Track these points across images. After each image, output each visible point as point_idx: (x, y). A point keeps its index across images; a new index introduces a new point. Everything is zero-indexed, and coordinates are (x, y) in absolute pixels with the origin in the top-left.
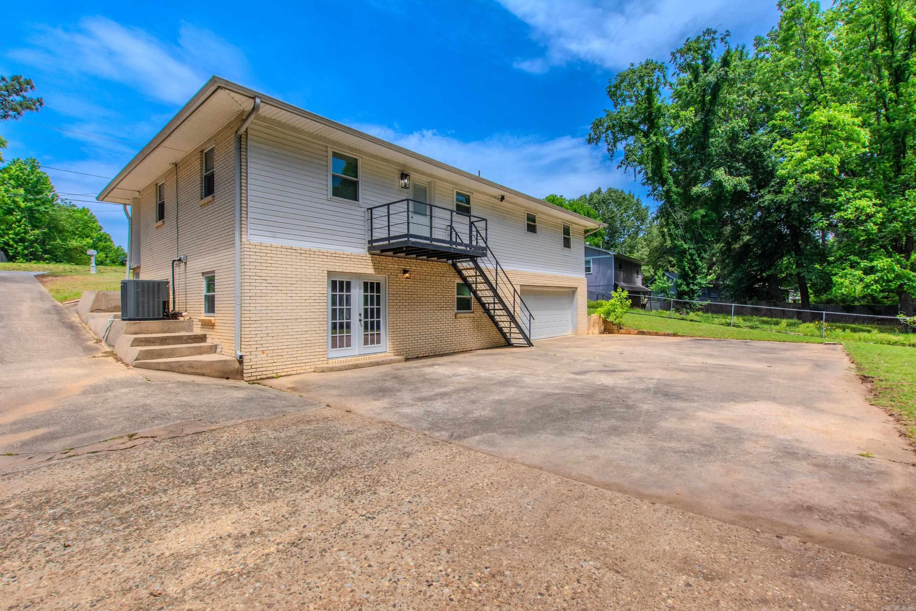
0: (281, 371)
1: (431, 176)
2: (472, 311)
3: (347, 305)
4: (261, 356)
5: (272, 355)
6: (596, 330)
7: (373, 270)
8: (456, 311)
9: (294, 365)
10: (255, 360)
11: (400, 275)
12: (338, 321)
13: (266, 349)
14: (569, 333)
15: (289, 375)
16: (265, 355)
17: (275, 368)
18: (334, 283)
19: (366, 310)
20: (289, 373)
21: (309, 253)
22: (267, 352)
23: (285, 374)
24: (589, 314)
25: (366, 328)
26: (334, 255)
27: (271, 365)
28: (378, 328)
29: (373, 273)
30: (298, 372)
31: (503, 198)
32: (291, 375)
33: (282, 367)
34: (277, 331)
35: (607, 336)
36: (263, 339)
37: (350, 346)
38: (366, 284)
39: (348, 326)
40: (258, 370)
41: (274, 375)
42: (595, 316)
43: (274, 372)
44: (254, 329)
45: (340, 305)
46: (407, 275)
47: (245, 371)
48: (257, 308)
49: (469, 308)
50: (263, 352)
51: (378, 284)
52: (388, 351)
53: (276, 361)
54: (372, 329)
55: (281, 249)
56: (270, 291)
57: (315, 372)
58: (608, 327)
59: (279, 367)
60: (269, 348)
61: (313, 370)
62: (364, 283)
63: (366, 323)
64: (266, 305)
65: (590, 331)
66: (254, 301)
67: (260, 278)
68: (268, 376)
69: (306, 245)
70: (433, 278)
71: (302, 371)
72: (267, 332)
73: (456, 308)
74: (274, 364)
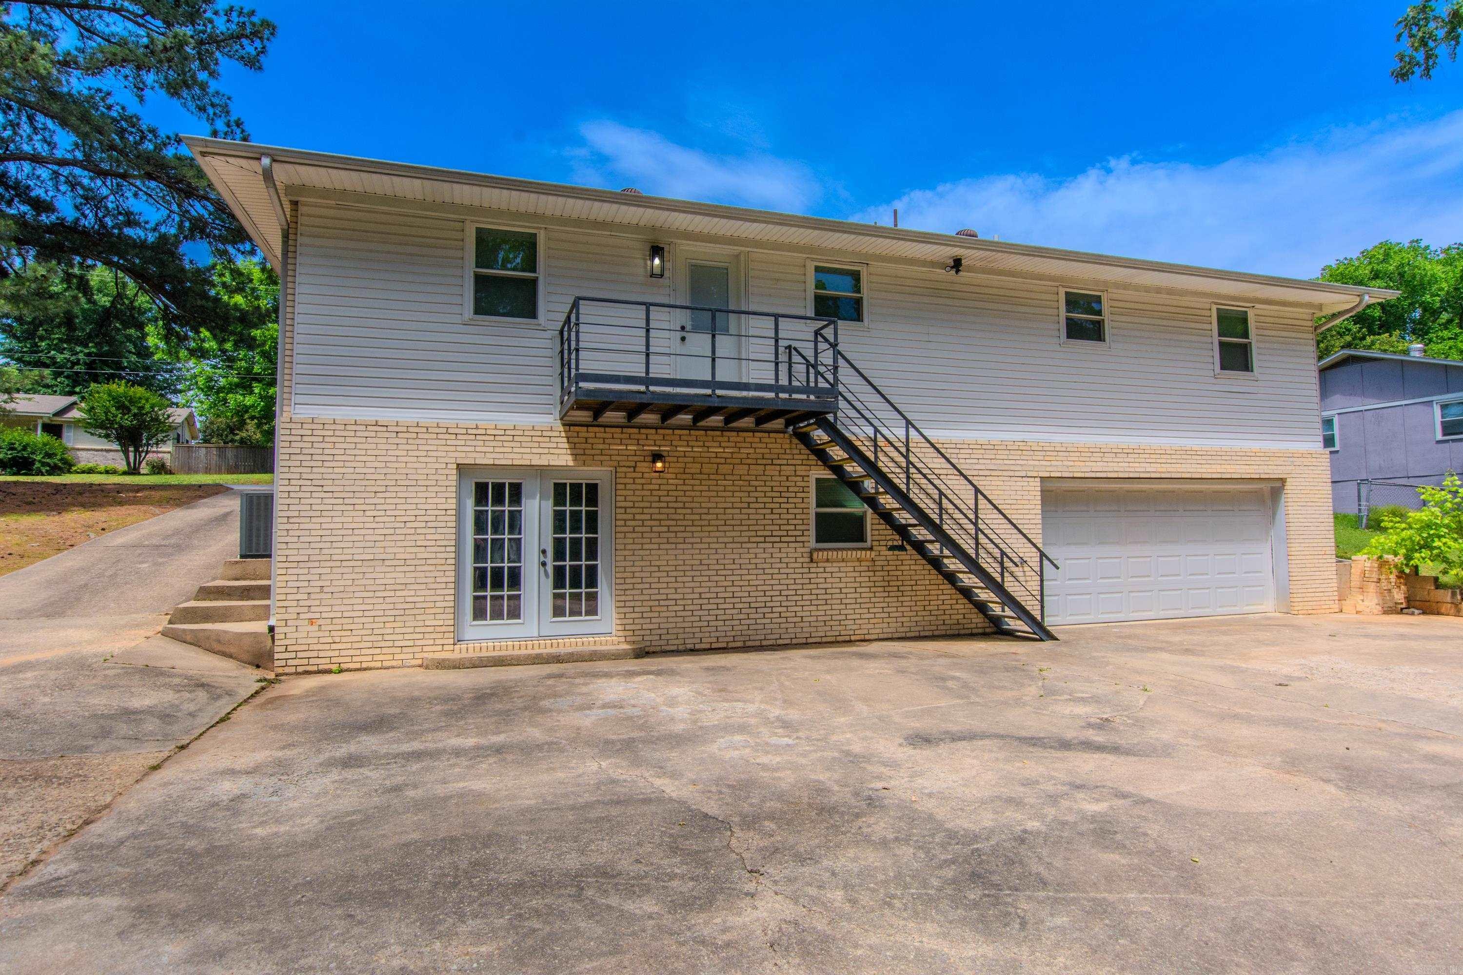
0: (349, 659)
1: (732, 241)
2: (868, 544)
3: (510, 533)
4: (305, 627)
5: (330, 628)
6: (1371, 602)
7: (570, 458)
8: (813, 544)
9: (378, 651)
10: (295, 635)
11: (644, 467)
12: (489, 565)
13: (318, 615)
14: (1268, 606)
15: (365, 669)
16: (316, 628)
17: (337, 653)
18: (481, 490)
19: (559, 544)
20: (364, 665)
21: (417, 430)
22: (320, 622)
23: (358, 666)
24: (1342, 556)
25: (559, 582)
26: (475, 433)
27: (327, 647)
28: (592, 581)
29: (571, 463)
30: (386, 664)
31: (957, 264)
32: (370, 669)
33: (352, 652)
34: (342, 583)
35: (1416, 622)
36: (313, 596)
37: (518, 616)
38: (559, 489)
39: (515, 578)
40: (300, 655)
41: (334, 667)
42: (1362, 561)
43: (334, 660)
44: (295, 577)
45: (495, 531)
46: (659, 465)
47: (276, 656)
48: (302, 539)
49: (860, 536)
50: (311, 621)
51: (593, 489)
52: (614, 633)
53: (337, 640)
54: (576, 584)
55: (354, 428)
56: (330, 507)
57: (420, 666)
58: (1421, 594)
59: (343, 653)
60: (324, 615)
61: (419, 662)
62: (556, 485)
63: (559, 572)
64: (321, 533)
65: (1348, 605)
66: (296, 526)
67: (309, 483)
68: (321, 667)
69: (408, 416)
70: (742, 470)
71: (394, 663)
72: (321, 583)
73: (813, 539)
74: (334, 646)
